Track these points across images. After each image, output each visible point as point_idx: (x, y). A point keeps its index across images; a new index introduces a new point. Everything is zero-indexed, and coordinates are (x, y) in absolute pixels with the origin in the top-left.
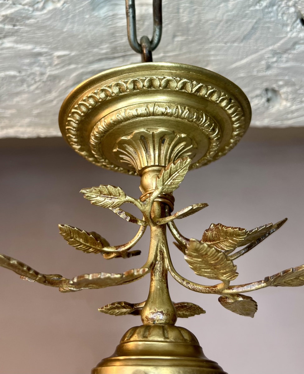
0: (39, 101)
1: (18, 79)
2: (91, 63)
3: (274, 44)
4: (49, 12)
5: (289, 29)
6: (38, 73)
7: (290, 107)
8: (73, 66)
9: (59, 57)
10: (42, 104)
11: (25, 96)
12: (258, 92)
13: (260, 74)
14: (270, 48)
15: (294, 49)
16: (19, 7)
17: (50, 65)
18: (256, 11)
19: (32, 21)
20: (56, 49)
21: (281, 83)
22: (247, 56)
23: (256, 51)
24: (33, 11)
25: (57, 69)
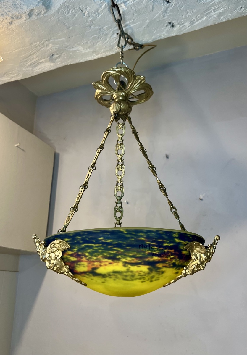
0: (104, 43)
1: (97, 37)
2: (115, 27)
3: (161, 9)
4: (100, 16)
5: (163, 4)
6: (102, 34)
7: (179, 27)
8: (110, 30)
9: (106, 28)
10: (106, 43)
11: (100, 42)
12: (166, 25)
13: (163, 19)
14: (161, 11)
15: (168, 9)
16: (93, 17)
17: (104, 30)
18: (151, 2)
19: (97, 20)
20: (105, 26)
21: (171, 20)
22: (156, 15)
23: (158, 13)
24: (96, 17)
25: (106, 32)
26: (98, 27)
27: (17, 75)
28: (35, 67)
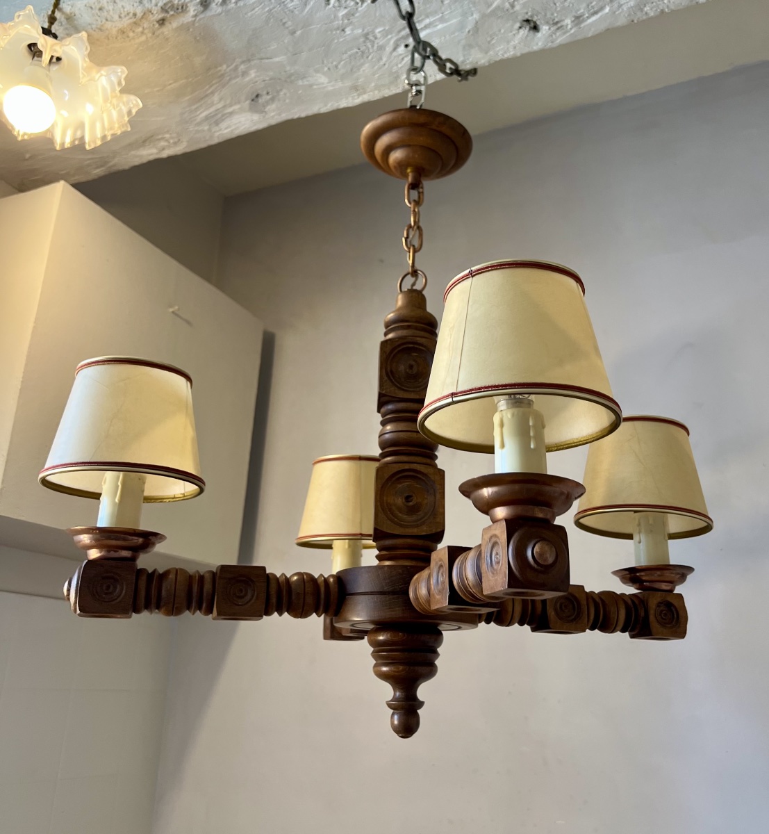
0: (376, 67)
1: (359, 53)
2: (400, 31)
6: (370, 46)
8: (389, 37)
9: (379, 32)
10: (379, 69)
11: (367, 65)
13: (511, 11)
17: (376, 38)
19: (358, 14)
20: (376, 27)
22: (494, 2)
24: (357, 9)
25: (381, 41)
26: (360, 31)
27: (175, 143)
28: (217, 123)
